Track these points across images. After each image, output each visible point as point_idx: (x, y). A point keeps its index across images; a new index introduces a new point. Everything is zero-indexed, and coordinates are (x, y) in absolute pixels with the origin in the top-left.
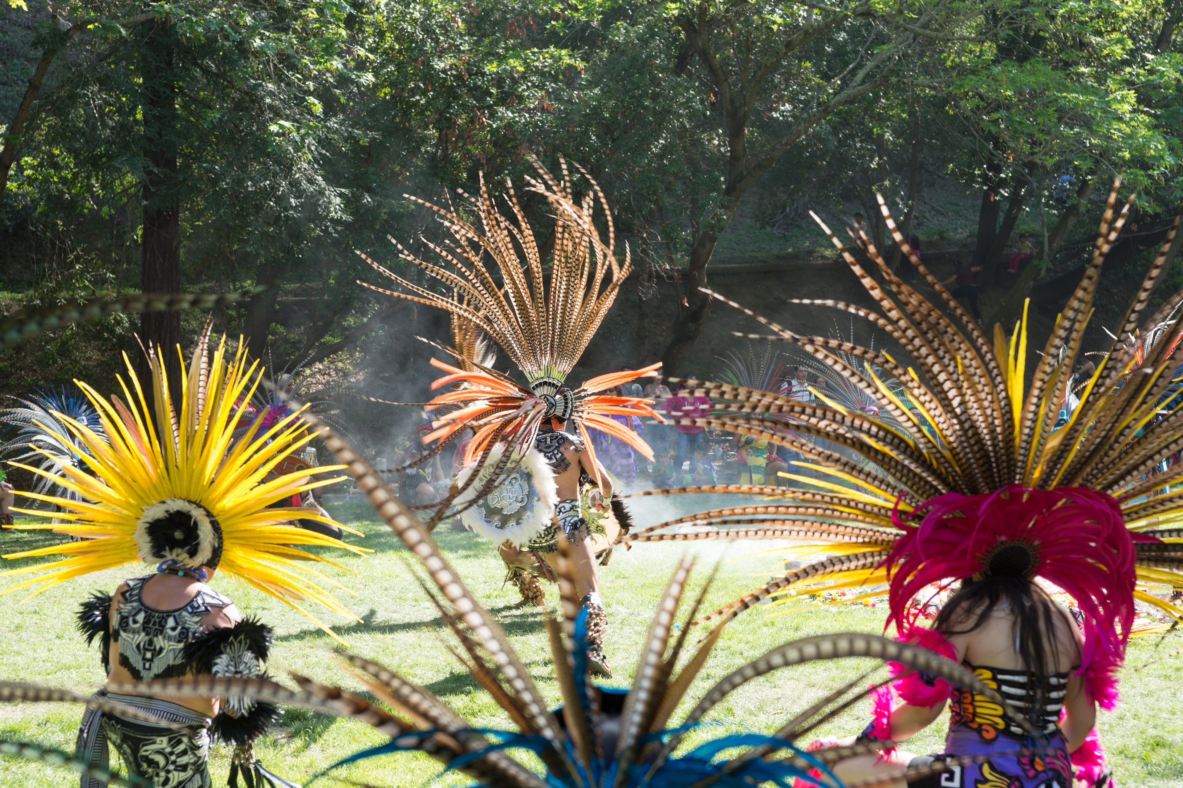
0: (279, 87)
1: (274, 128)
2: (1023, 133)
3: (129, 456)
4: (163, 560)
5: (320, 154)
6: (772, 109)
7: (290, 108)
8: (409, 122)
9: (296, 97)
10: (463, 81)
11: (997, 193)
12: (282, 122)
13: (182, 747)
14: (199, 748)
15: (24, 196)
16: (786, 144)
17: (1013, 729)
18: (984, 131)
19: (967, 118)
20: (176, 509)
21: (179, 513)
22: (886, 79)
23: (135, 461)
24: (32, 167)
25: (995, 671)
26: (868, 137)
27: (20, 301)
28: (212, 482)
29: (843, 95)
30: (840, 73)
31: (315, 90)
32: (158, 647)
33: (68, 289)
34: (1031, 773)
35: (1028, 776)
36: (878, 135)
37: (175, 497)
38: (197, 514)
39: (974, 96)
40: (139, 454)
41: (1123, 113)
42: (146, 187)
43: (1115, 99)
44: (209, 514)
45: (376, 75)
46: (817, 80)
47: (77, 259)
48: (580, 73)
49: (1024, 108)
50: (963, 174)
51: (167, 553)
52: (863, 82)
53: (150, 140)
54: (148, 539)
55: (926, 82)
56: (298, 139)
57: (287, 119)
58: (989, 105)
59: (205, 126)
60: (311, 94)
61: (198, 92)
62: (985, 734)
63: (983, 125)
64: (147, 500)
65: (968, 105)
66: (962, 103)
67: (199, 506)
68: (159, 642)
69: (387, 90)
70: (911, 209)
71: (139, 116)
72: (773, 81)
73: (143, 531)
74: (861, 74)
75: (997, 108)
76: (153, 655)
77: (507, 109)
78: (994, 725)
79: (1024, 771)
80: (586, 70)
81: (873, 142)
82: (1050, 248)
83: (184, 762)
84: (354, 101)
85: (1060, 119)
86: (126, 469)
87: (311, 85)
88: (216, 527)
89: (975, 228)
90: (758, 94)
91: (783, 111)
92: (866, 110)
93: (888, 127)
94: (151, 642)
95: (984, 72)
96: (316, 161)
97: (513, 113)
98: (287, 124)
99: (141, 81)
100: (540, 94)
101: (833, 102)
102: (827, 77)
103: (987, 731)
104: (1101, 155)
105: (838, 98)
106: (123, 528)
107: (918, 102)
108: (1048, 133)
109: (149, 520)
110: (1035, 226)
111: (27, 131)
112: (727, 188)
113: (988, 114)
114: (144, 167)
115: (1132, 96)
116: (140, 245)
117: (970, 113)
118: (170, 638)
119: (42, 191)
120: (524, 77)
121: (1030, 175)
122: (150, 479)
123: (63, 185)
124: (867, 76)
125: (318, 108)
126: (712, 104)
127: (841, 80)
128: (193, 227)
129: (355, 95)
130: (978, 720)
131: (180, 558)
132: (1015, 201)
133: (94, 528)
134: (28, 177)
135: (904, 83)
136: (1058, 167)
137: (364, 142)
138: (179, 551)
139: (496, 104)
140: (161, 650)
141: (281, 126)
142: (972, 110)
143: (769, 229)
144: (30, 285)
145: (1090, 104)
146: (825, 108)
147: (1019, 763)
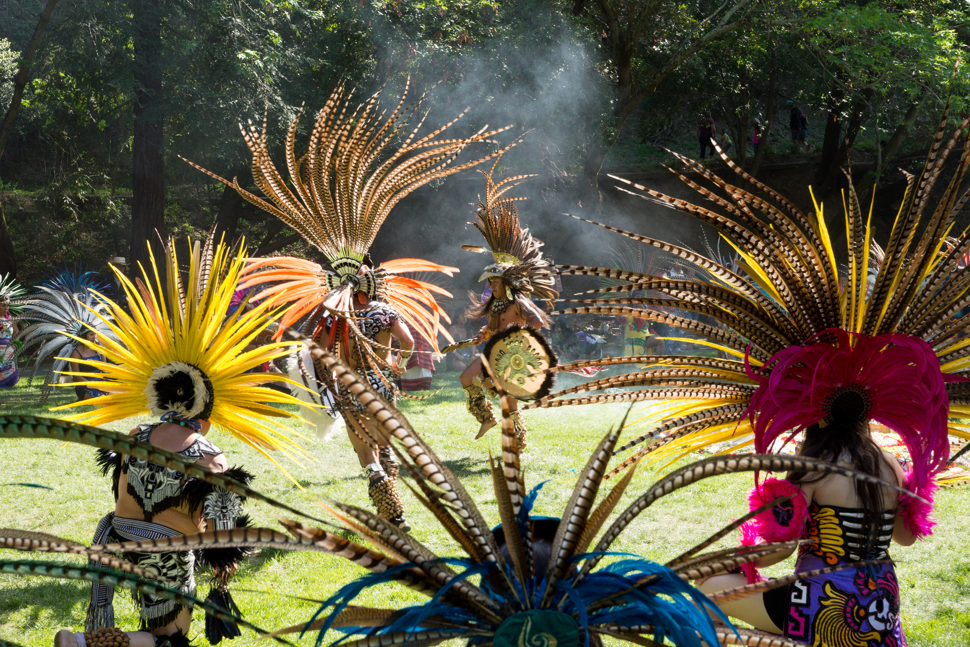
0: (246, 22)
1: (241, 56)
2: (861, 65)
3: (146, 327)
4: (166, 411)
5: (279, 77)
6: (652, 44)
7: (255, 39)
8: (353, 52)
9: (259, 31)
10: (399, 19)
11: (839, 115)
12: (248, 51)
13: (172, 562)
14: (186, 563)
15: (34, 110)
16: (665, 73)
17: (852, 556)
18: (829, 64)
19: (816, 52)
20: (178, 369)
21: (180, 373)
22: (749, 18)
23: (150, 331)
24: (42, 87)
25: (838, 509)
26: (733, 67)
27: (33, 197)
28: (207, 350)
29: (713, 32)
30: (711, 13)
31: (276, 25)
32: (158, 481)
33: (72, 189)
34: (865, 591)
35: (862, 594)
36: (741, 66)
37: (178, 360)
38: (194, 375)
39: (821, 35)
40: (153, 325)
41: (946, 49)
42: (136, 105)
43: (940, 36)
44: (203, 375)
45: (326, 13)
46: (690, 19)
47: (80, 164)
48: (495, 12)
49: (863, 44)
50: (811, 99)
51: (170, 406)
52: (729, 22)
53: (140, 66)
54: (156, 393)
55: (783, 22)
56: (261, 65)
57: (253, 48)
58: (834, 41)
59: (185, 54)
60: (272, 27)
61: (178, 26)
62: (828, 560)
63: (828, 58)
64: (157, 362)
65: (816, 41)
66: (812, 40)
67: (196, 368)
68: (160, 477)
69: (335, 25)
70: (768, 127)
71: (130, 46)
72: (654, 19)
73: (152, 386)
74: (728, 15)
75: (841, 43)
76: (153, 487)
77: (434, 42)
78: (836, 553)
79: (859, 589)
80: (499, 9)
81: (737, 71)
82: (883, 161)
83: (173, 575)
84: (307, 34)
85: (893, 54)
86: (143, 337)
87: (273, 20)
88: (208, 386)
89: (821, 144)
90: (642, 31)
91: (663, 45)
92: (731, 46)
93: (749, 59)
94: (153, 477)
95: (831, 13)
96: (276, 84)
97: (439, 45)
98: (252, 53)
99: (132, 16)
100: (461, 29)
101: (704, 38)
102: (699, 17)
103: (831, 558)
104: (926, 84)
105: (708, 35)
106: (139, 385)
107: (775, 39)
108: (883, 65)
109: (157, 378)
110: (871, 143)
111: (38, 57)
112: (616, 109)
113: (833, 49)
114: (135, 88)
115: (952, 33)
116: (130, 153)
117: (819, 48)
118: (168, 475)
119: (51, 107)
120: (448, 15)
121: (868, 100)
122: (161, 346)
123: (68, 102)
124: (733, 16)
125: (278, 41)
126: (604, 39)
127: (711, 20)
128: (175, 138)
129: (308, 29)
130: (823, 549)
131: (179, 410)
132: (855, 122)
133: (116, 384)
134: (39, 95)
135: (764, 23)
136: (890, 94)
137: (316, 68)
138: (179, 404)
139: (425, 38)
140: (161, 483)
141: (247, 54)
142: (820, 46)
143: (649, 144)
144: (40, 184)
145: (917, 41)
146: (698, 44)
147: (855, 583)
